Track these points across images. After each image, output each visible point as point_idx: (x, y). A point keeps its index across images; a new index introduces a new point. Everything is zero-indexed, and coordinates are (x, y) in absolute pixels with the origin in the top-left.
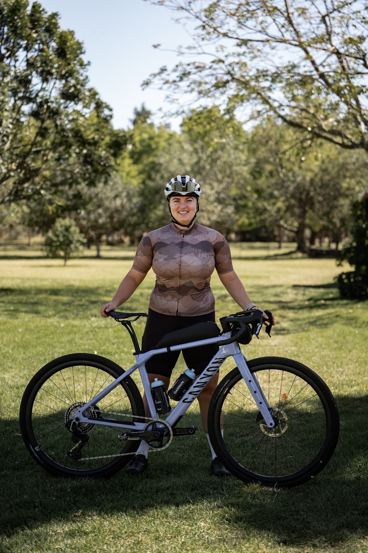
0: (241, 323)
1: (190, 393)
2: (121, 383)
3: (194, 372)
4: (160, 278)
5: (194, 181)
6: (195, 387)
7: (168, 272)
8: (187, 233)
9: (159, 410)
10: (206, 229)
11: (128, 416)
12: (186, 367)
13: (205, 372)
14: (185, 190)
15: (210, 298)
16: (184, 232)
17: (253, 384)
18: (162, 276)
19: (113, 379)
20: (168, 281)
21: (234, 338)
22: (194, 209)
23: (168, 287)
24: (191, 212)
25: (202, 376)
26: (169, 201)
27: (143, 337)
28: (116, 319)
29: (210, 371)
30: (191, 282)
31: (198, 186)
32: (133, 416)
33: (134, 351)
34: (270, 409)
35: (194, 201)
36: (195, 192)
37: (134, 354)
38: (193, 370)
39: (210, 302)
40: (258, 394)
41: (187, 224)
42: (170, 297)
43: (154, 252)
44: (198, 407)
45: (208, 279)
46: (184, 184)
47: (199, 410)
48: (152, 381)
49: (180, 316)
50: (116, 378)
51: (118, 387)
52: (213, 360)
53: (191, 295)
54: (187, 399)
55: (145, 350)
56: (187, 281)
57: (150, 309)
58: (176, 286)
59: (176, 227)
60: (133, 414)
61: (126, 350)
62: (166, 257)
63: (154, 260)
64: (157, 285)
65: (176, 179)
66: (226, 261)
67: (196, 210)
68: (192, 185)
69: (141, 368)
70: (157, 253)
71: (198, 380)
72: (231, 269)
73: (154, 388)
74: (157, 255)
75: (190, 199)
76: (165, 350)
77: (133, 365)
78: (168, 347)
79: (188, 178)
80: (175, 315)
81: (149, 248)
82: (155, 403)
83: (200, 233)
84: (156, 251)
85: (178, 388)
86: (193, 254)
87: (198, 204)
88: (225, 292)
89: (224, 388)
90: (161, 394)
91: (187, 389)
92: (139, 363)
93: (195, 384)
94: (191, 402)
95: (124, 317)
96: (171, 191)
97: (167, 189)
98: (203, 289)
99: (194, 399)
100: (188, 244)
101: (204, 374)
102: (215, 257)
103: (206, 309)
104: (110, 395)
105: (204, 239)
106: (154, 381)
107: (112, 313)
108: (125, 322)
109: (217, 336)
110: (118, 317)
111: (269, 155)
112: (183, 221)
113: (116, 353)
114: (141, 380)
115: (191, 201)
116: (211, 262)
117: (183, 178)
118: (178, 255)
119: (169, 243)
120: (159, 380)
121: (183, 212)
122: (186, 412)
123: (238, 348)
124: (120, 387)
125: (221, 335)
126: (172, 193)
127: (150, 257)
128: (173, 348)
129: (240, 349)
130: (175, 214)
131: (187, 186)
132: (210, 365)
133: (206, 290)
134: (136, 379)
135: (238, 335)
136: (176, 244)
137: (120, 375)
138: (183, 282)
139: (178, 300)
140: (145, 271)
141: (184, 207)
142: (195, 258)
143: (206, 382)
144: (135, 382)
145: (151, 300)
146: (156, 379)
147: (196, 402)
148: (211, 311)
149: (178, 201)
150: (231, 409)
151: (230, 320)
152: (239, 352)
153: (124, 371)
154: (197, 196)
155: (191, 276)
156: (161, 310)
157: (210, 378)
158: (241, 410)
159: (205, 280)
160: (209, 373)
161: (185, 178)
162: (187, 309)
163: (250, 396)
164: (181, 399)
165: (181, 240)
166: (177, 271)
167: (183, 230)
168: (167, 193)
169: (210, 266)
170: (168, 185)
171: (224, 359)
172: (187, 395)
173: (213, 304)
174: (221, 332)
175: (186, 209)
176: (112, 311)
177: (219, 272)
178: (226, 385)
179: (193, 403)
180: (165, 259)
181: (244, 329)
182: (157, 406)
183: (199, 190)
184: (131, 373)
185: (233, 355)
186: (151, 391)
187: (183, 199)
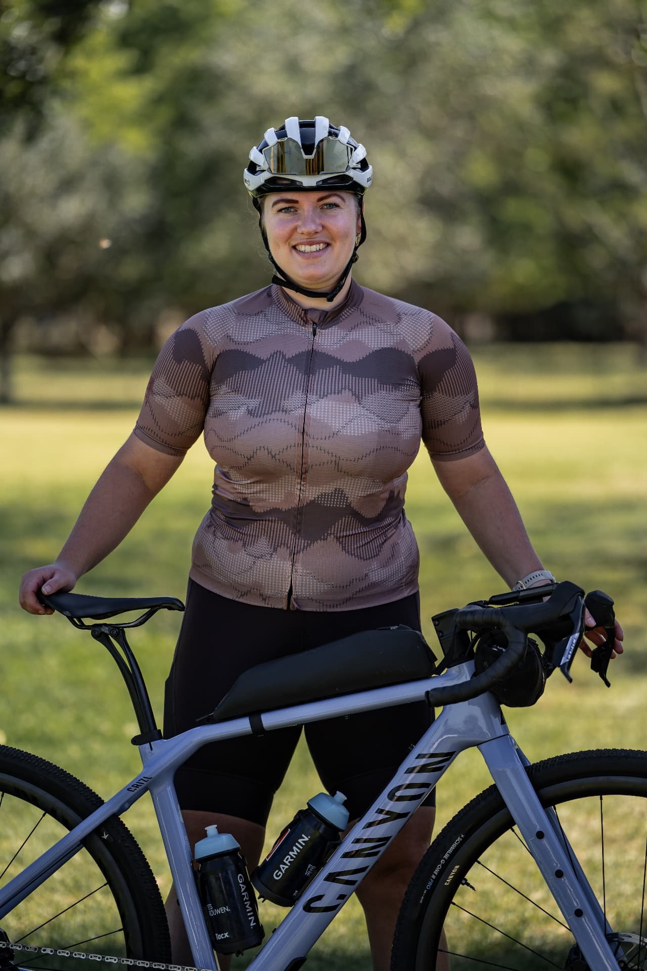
0: (508, 629)
1: (332, 878)
2: (86, 842)
3: (345, 804)
4: (233, 474)
5: (345, 134)
6: (346, 855)
7: (263, 456)
8: (328, 319)
9: (219, 937)
10: (392, 305)
11: (113, 960)
12: (317, 786)
13: (383, 802)
14: (315, 167)
15: (403, 549)
16: (315, 317)
17: (550, 842)
18: (238, 468)
19: (61, 831)
20: (258, 487)
21: (484, 680)
22: (346, 235)
23: (258, 508)
24: (337, 246)
25: (371, 815)
26: (259, 208)
27: (168, 683)
28: (71, 619)
29: (401, 799)
30: (339, 492)
31: (361, 153)
32: (131, 962)
33: (134, 730)
34: (613, 939)
35: (349, 204)
36: (351, 173)
37: (136, 741)
38: (340, 796)
39: (402, 560)
40: (568, 880)
41: (325, 287)
42: (262, 545)
43: (213, 385)
44: (364, 927)
45: (397, 482)
46: (308, 147)
47: (365, 942)
48: (196, 834)
49: (298, 611)
50: (70, 826)
51: (77, 857)
52: (411, 761)
53: (338, 539)
54: (319, 898)
55: (174, 727)
56: (328, 489)
57: (193, 585)
58: (284, 507)
59: (289, 299)
60: (130, 955)
61: (106, 726)
62: (253, 403)
63: (211, 412)
64: (217, 500)
65: (282, 133)
66: (462, 417)
67: (354, 239)
68: (340, 149)
69: (157, 790)
70: (224, 388)
71: (359, 831)
72: (476, 442)
73: (204, 860)
74: (222, 398)
75: (334, 200)
76: (242, 726)
77: (129, 780)
78: (254, 714)
79: (322, 124)
80: (283, 605)
81: (193, 371)
82: (205, 912)
83: (373, 320)
84: (221, 382)
85: (288, 860)
86: (347, 394)
87: (361, 216)
88: (454, 522)
89: (444, 867)
90: (227, 882)
91: (320, 864)
92: (153, 772)
93: (348, 845)
94: (333, 909)
95: (100, 611)
96: (266, 175)
97: (253, 168)
98: (380, 518)
99: (343, 897)
100: (329, 361)
101: (380, 811)
102: (421, 406)
103: (390, 584)
104: (53, 890)
105: (386, 342)
106: (204, 835)
107: (63, 600)
108: (105, 630)
109: (427, 677)
110: (80, 613)
111: (606, 35)
112: (311, 278)
113: (71, 738)
114: (158, 835)
115: (336, 206)
116: (410, 422)
117: (307, 126)
118: (297, 398)
119: (263, 354)
120: (221, 831)
121: (307, 248)
122: (318, 945)
123: (497, 721)
124: (83, 858)
125: (439, 671)
126: (268, 181)
127: (198, 402)
128: (270, 720)
129: (503, 722)
130: (282, 255)
131: (320, 154)
132: (401, 778)
133: (389, 520)
134: (142, 831)
135: (499, 668)
136: (290, 361)
137: (84, 816)
138: (311, 493)
139: (293, 554)
140: (179, 450)
141: (312, 228)
142: (354, 409)
143: (387, 839)
144: (138, 839)
145: (199, 551)
146: (211, 830)
147: (353, 909)
148: (406, 593)
149: (291, 208)
150: (477, 936)
151: (469, 618)
152: (500, 731)
153: (99, 802)
154: (356, 189)
155: (340, 470)
156: (234, 587)
157: (400, 822)
158: (512, 941)
159: (389, 486)
160: (398, 807)
161: (313, 125)
162: (324, 587)
163: (541, 893)
164: (299, 897)
165: (305, 348)
166: (293, 455)
167: (313, 310)
168: (253, 182)
169: (406, 436)
170: (255, 155)
171: (449, 757)
172: (318, 886)
173: (414, 567)
174: (437, 664)
175: (319, 238)
176: (64, 591)
177: (435, 455)
178: (452, 855)
179: (340, 915)
180: (250, 413)
181: (520, 648)
182: (213, 925)
183: (364, 165)
184: (123, 809)
185: (477, 744)
186: (195, 873)
187: (307, 202)
